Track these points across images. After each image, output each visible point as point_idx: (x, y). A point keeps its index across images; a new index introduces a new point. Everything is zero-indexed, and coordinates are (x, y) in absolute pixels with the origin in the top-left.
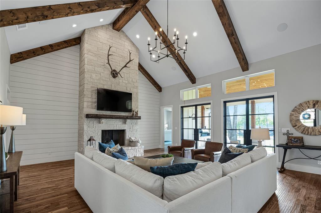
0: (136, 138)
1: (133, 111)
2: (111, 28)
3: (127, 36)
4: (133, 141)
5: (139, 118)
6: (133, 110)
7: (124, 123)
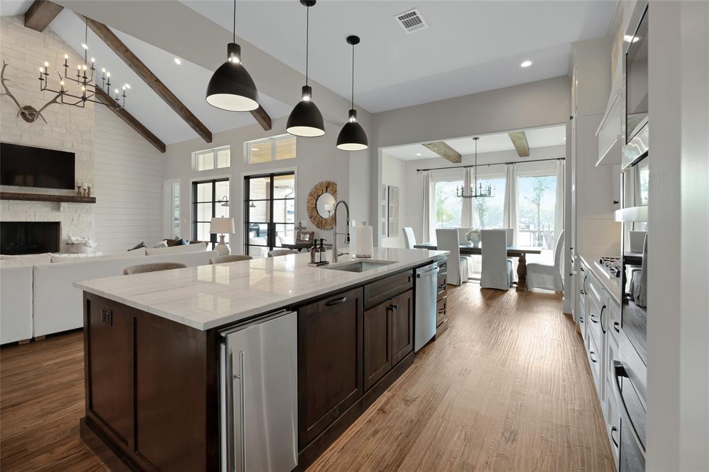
0: (83, 238)
1: (79, 188)
2: (20, 24)
3: (63, 42)
4: (73, 244)
5: (93, 200)
6: (79, 185)
7: (56, 209)
